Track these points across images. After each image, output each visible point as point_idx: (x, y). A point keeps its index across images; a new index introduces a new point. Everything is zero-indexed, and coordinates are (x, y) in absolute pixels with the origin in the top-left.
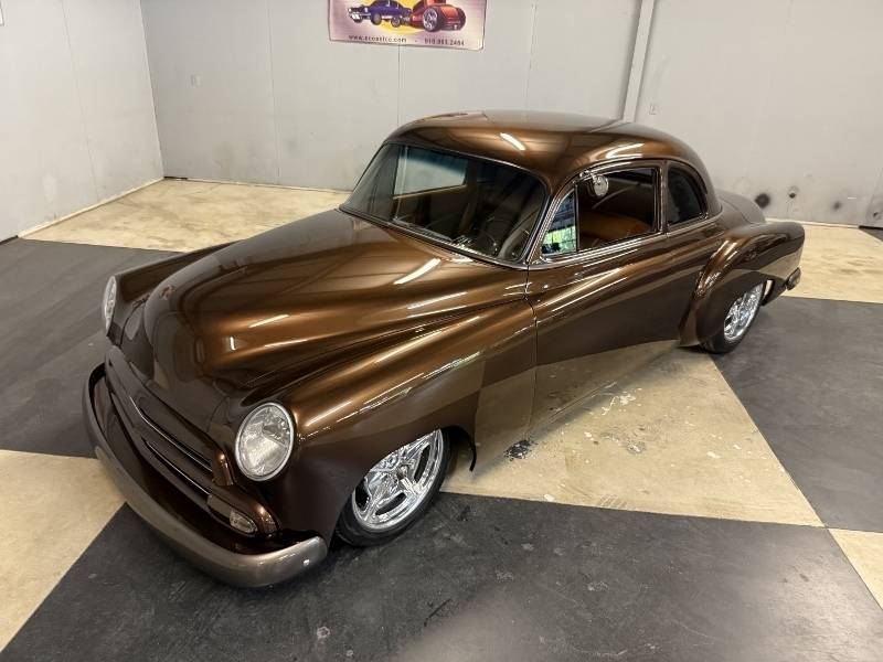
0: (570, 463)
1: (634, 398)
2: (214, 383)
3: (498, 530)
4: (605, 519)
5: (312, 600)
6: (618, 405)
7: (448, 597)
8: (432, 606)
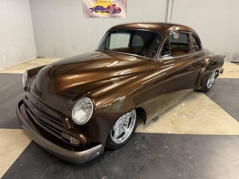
0: (172, 122)
1: (185, 104)
2: (60, 96)
3: (155, 142)
4: (188, 137)
5: (99, 168)
6: (181, 107)
7: (145, 164)
8: (140, 167)
